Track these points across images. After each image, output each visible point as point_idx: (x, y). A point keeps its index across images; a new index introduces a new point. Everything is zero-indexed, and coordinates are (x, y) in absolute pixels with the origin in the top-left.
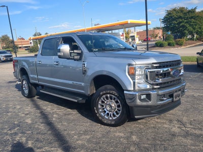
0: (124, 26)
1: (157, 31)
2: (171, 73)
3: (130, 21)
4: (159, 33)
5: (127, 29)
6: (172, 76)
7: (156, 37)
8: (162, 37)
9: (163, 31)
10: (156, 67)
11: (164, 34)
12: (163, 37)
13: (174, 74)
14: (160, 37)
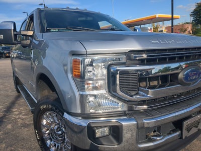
0: (153, 20)
1: (186, 26)
2: (181, 76)
3: (158, 15)
4: (188, 27)
5: (156, 24)
6: (181, 83)
7: (185, 31)
8: (191, 32)
9: (193, 26)
10: (142, 62)
11: (193, 28)
12: (193, 31)
13: (187, 76)
14: (189, 32)
